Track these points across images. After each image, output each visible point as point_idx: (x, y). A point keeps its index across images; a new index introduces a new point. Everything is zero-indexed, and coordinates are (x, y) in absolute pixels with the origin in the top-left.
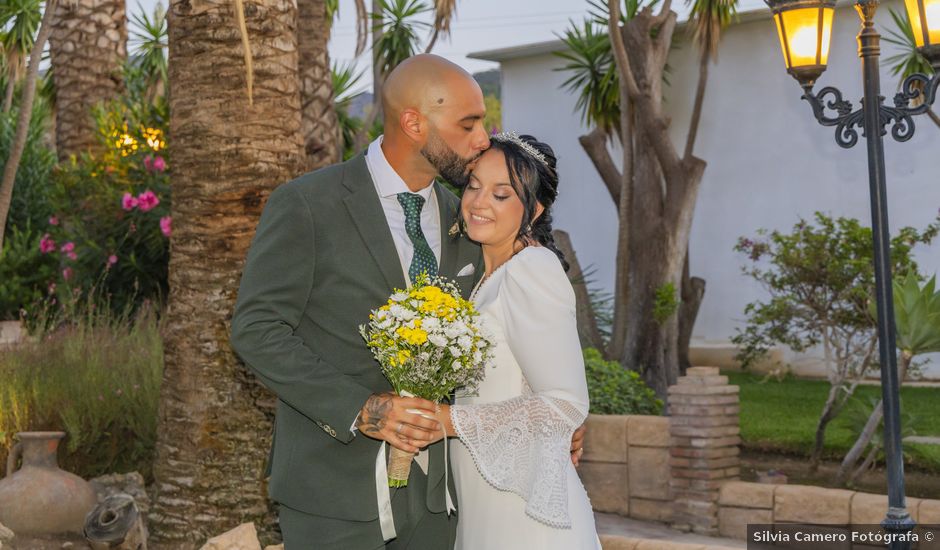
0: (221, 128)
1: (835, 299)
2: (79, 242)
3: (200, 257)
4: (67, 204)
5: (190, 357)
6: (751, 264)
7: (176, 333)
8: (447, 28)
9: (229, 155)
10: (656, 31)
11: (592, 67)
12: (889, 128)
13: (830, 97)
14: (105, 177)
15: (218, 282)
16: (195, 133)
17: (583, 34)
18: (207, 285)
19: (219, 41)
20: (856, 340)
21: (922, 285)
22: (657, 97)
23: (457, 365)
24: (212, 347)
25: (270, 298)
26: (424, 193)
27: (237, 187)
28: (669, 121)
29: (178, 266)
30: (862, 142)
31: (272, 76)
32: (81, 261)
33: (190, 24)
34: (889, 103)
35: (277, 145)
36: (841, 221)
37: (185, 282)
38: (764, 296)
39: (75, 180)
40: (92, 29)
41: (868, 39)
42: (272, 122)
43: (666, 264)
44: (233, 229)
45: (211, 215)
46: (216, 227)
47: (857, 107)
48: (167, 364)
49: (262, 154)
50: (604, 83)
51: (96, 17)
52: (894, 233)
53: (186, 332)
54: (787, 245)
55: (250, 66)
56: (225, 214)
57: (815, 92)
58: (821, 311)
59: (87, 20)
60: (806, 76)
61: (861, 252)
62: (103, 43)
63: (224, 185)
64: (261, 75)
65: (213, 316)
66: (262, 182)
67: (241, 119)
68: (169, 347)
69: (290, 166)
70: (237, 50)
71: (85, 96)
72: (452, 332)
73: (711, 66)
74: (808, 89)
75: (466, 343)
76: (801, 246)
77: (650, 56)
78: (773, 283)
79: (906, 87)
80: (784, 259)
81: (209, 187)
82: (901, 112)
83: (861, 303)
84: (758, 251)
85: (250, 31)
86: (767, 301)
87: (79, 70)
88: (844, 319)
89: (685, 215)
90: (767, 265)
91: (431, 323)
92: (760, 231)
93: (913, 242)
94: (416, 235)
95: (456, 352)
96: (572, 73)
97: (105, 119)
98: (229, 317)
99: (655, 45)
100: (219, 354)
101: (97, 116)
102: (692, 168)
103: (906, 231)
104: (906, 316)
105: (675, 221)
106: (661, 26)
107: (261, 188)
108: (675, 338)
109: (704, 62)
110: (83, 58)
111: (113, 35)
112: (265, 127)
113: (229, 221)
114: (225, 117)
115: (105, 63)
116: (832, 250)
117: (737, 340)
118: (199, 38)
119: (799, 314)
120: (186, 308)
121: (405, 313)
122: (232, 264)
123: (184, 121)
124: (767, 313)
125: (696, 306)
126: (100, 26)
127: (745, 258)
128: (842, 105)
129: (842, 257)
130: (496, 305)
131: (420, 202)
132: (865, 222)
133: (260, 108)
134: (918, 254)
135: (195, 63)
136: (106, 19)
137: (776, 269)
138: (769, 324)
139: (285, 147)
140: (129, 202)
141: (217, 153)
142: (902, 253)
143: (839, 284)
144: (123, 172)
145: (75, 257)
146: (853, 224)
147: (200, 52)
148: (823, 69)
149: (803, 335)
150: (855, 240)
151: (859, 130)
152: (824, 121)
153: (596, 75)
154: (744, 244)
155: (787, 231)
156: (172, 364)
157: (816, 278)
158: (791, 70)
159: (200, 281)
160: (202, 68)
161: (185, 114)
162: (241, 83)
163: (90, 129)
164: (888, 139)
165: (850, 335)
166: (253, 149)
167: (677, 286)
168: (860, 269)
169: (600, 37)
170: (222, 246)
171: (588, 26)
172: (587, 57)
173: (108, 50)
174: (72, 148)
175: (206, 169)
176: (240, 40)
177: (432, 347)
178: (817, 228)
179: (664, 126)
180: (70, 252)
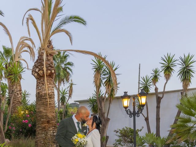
0: (44, 111)
1: (127, 139)
2: (16, 127)
3: (41, 130)
4: (13, 121)
5: (39, 144)
6: (116, 134)
7: (37, 140)
8: (71, 97)
9: (45, 115)
10: (103, 99)
11: (93, 104)
12: (136, 115)
13: (129, 111)
14: (19, 117)
15: (43, 133)
16: (40, 112)
17: (92, 99)
18: (42, 134)
19: (44, 99)
20: (130, 145)
21: (139, 137)
22: (103, 109)
23: (82, 144)
24: (43, 142)
25: (60, 134)
26: (80, 122)
27: (46, 120)
28: (105, 113)
29: (37, 131)
30: (133, 117)
31: (51, 104)
32: (16, 130)
33: (40, 96)
34: (136, 112)
35: (52, 114)
36: (129, 128)
37: (39, 133)
38: (118, 138)
39: (14, 117)
40: (16, 94)
41: (134, 103)
42: (51, 111)
43: (104, 133)
44: (45, 126)
45: (42, 124)
46: (43, 125)
47: (132, 112)
48: (36, 144)
49: (50, 115)
50: (95, 106)
51: (17, 92)
52: (136, 130)
53: (39, 140)
54: (121, 131)
55: (49, 103)
56: (45, 124)
57: (127, 110)
58: (125, 141)
59: (15, 93)
60: (126, 108)
61: (132, 132)
62: (18, 96)
63: (44, 119)
64: (50, 104)
65: (43, 138)
66: (50, 119)
67: (47, 110)
68: (36, 142)
69: (54, 117)
70: (47, 100)
71: (15, 105)
72: (81, 140)
73: (111, 105)
74: (126, 110)
75: (83, 141)
76: (123, 131)
77: (102, 103)
78: (119, 136)
79: (139, 110)
80: (121, 133)
81: (42, 120)
82: (138, 113)
83: (131, 139)
84: (117, 132)
85: (49, 97)
86: (118, 139)
87: (14, 100)
88: (128, 142)
89: (107, 126)
90: (118, 134)
91: (79, 139)
92: (118, 129)
93: (138, 131)
94: (79, 127)
95: (82, 143)
96: (90, 105)
97: (19, 108)
98: (45, 138)
99: (103, 101)
100: (44, 143)
101: (18, 108)
102: (108, 120)
103: (138, 130)
104: (137, 141)
105: (106, 127)
106: (104, 98)
107: (50, 120)
108: (105, 144)
109: (110, 104)
110: (15, 99)
111: (20, 95)
112: (50, 111)
113: (45, 125)
114: (45, 110)
115: (18, 100)
116: (127, 132)
117: (114, 145)
118: (41, 98)
119: (122, 141)
120: (39, 137)
121: (76, 137)
122: (45, 131)
123: (39, 110)
124: (118, 141)
125: (107, 140)
126: (17, 94)
127: (115, 133)
128: (130, 112)
129: (129, 133)
130: (90, 136)
131: (79, 123)
132: (132, 128)
133: (50, 109)
134: (139, 133)
135: (40, 102)
136: (19, 93)
137: (120, 135)
138: (118, 142)
139: (53, 114)
140: (24, 121)
141: (44, 115)
142: (137, 133)
143: (128, 137)
144: (22, 117)
145: (15, 129)
146: (130, 128)
147: (41, 100)
148: (128, 107)
149: (123, 144)
150: (131, 131)
151: (132, 115)
152: (128, 114)
153: (93, 105)
154: (115, 131)
155: (121, 129)
156: (37, 144)
157: (125, 136)
158: (124, 107)
159: (41, 133)
160: (42, 103)
161: (39, 109)
162: (47, 105)
163: (16, 110)
164: (136, 117)
165: (129, 144)
166: (48, 114)
167: (106, 137)
168: (131, 135)
169: (94, 99)
170: (44, 128)
171: (93, 98)
172: (92, 102)
173: (19, 98)
174: (13, 113)
175: (42, 117)
176: (47, 99)
177: (79, 142)
178: (126, 129)
179: (104, 114)
180: (14, 129)
